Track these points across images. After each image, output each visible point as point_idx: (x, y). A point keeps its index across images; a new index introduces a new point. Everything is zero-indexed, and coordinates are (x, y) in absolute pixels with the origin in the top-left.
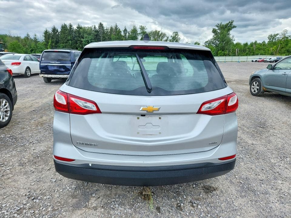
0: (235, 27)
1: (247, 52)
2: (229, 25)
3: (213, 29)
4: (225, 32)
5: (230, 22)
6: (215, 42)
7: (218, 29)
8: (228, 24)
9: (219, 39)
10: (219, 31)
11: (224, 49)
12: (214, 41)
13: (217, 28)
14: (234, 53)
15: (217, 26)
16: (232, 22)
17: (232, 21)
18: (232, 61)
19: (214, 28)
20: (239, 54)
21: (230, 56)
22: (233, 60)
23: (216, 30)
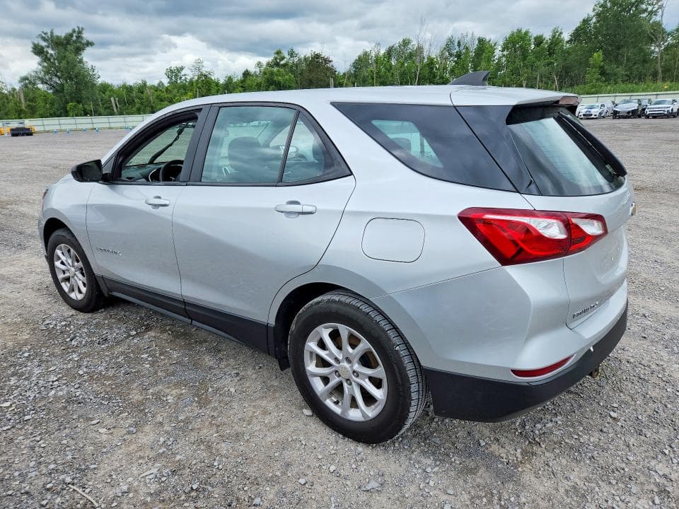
0: (89, 44)
1: (137, 105)
2: (74, 38)
3: (34, 44)
4: (71, 56)
5: (74, 31)
6: (51, 79)
7: (48, 47)
8: (71, 35)
9: (57, 72)
10: (51, 51)
11: (81, 98)
12: (47, 77)
13: (44, 44)
14: (108, 108)
15: (44, 39)
16: (80, 32)
17: (79, 28)
18: (110, 128)
19: (36, 42)
20: (121, 109)
21: (100, 115)
22: (112, 125)
23: (42, 48)
